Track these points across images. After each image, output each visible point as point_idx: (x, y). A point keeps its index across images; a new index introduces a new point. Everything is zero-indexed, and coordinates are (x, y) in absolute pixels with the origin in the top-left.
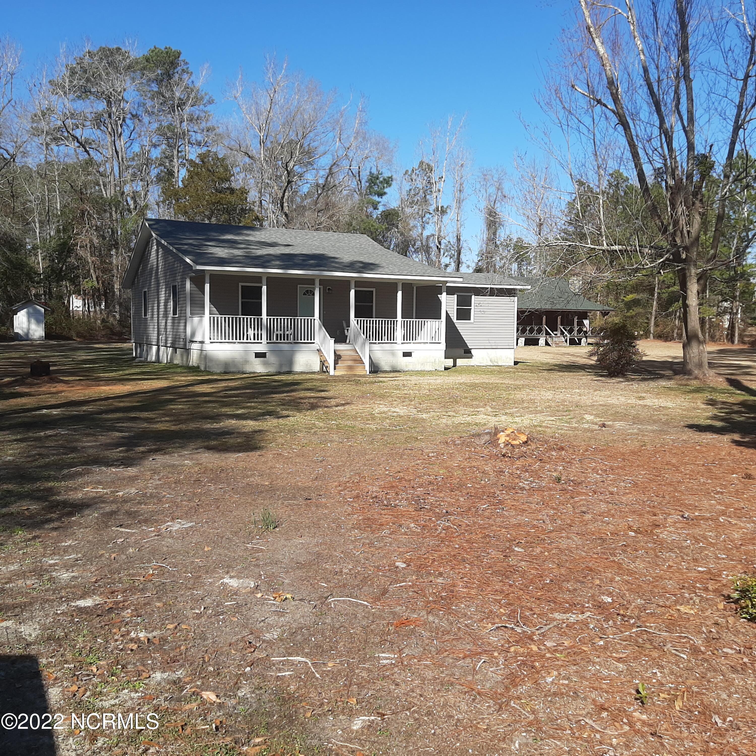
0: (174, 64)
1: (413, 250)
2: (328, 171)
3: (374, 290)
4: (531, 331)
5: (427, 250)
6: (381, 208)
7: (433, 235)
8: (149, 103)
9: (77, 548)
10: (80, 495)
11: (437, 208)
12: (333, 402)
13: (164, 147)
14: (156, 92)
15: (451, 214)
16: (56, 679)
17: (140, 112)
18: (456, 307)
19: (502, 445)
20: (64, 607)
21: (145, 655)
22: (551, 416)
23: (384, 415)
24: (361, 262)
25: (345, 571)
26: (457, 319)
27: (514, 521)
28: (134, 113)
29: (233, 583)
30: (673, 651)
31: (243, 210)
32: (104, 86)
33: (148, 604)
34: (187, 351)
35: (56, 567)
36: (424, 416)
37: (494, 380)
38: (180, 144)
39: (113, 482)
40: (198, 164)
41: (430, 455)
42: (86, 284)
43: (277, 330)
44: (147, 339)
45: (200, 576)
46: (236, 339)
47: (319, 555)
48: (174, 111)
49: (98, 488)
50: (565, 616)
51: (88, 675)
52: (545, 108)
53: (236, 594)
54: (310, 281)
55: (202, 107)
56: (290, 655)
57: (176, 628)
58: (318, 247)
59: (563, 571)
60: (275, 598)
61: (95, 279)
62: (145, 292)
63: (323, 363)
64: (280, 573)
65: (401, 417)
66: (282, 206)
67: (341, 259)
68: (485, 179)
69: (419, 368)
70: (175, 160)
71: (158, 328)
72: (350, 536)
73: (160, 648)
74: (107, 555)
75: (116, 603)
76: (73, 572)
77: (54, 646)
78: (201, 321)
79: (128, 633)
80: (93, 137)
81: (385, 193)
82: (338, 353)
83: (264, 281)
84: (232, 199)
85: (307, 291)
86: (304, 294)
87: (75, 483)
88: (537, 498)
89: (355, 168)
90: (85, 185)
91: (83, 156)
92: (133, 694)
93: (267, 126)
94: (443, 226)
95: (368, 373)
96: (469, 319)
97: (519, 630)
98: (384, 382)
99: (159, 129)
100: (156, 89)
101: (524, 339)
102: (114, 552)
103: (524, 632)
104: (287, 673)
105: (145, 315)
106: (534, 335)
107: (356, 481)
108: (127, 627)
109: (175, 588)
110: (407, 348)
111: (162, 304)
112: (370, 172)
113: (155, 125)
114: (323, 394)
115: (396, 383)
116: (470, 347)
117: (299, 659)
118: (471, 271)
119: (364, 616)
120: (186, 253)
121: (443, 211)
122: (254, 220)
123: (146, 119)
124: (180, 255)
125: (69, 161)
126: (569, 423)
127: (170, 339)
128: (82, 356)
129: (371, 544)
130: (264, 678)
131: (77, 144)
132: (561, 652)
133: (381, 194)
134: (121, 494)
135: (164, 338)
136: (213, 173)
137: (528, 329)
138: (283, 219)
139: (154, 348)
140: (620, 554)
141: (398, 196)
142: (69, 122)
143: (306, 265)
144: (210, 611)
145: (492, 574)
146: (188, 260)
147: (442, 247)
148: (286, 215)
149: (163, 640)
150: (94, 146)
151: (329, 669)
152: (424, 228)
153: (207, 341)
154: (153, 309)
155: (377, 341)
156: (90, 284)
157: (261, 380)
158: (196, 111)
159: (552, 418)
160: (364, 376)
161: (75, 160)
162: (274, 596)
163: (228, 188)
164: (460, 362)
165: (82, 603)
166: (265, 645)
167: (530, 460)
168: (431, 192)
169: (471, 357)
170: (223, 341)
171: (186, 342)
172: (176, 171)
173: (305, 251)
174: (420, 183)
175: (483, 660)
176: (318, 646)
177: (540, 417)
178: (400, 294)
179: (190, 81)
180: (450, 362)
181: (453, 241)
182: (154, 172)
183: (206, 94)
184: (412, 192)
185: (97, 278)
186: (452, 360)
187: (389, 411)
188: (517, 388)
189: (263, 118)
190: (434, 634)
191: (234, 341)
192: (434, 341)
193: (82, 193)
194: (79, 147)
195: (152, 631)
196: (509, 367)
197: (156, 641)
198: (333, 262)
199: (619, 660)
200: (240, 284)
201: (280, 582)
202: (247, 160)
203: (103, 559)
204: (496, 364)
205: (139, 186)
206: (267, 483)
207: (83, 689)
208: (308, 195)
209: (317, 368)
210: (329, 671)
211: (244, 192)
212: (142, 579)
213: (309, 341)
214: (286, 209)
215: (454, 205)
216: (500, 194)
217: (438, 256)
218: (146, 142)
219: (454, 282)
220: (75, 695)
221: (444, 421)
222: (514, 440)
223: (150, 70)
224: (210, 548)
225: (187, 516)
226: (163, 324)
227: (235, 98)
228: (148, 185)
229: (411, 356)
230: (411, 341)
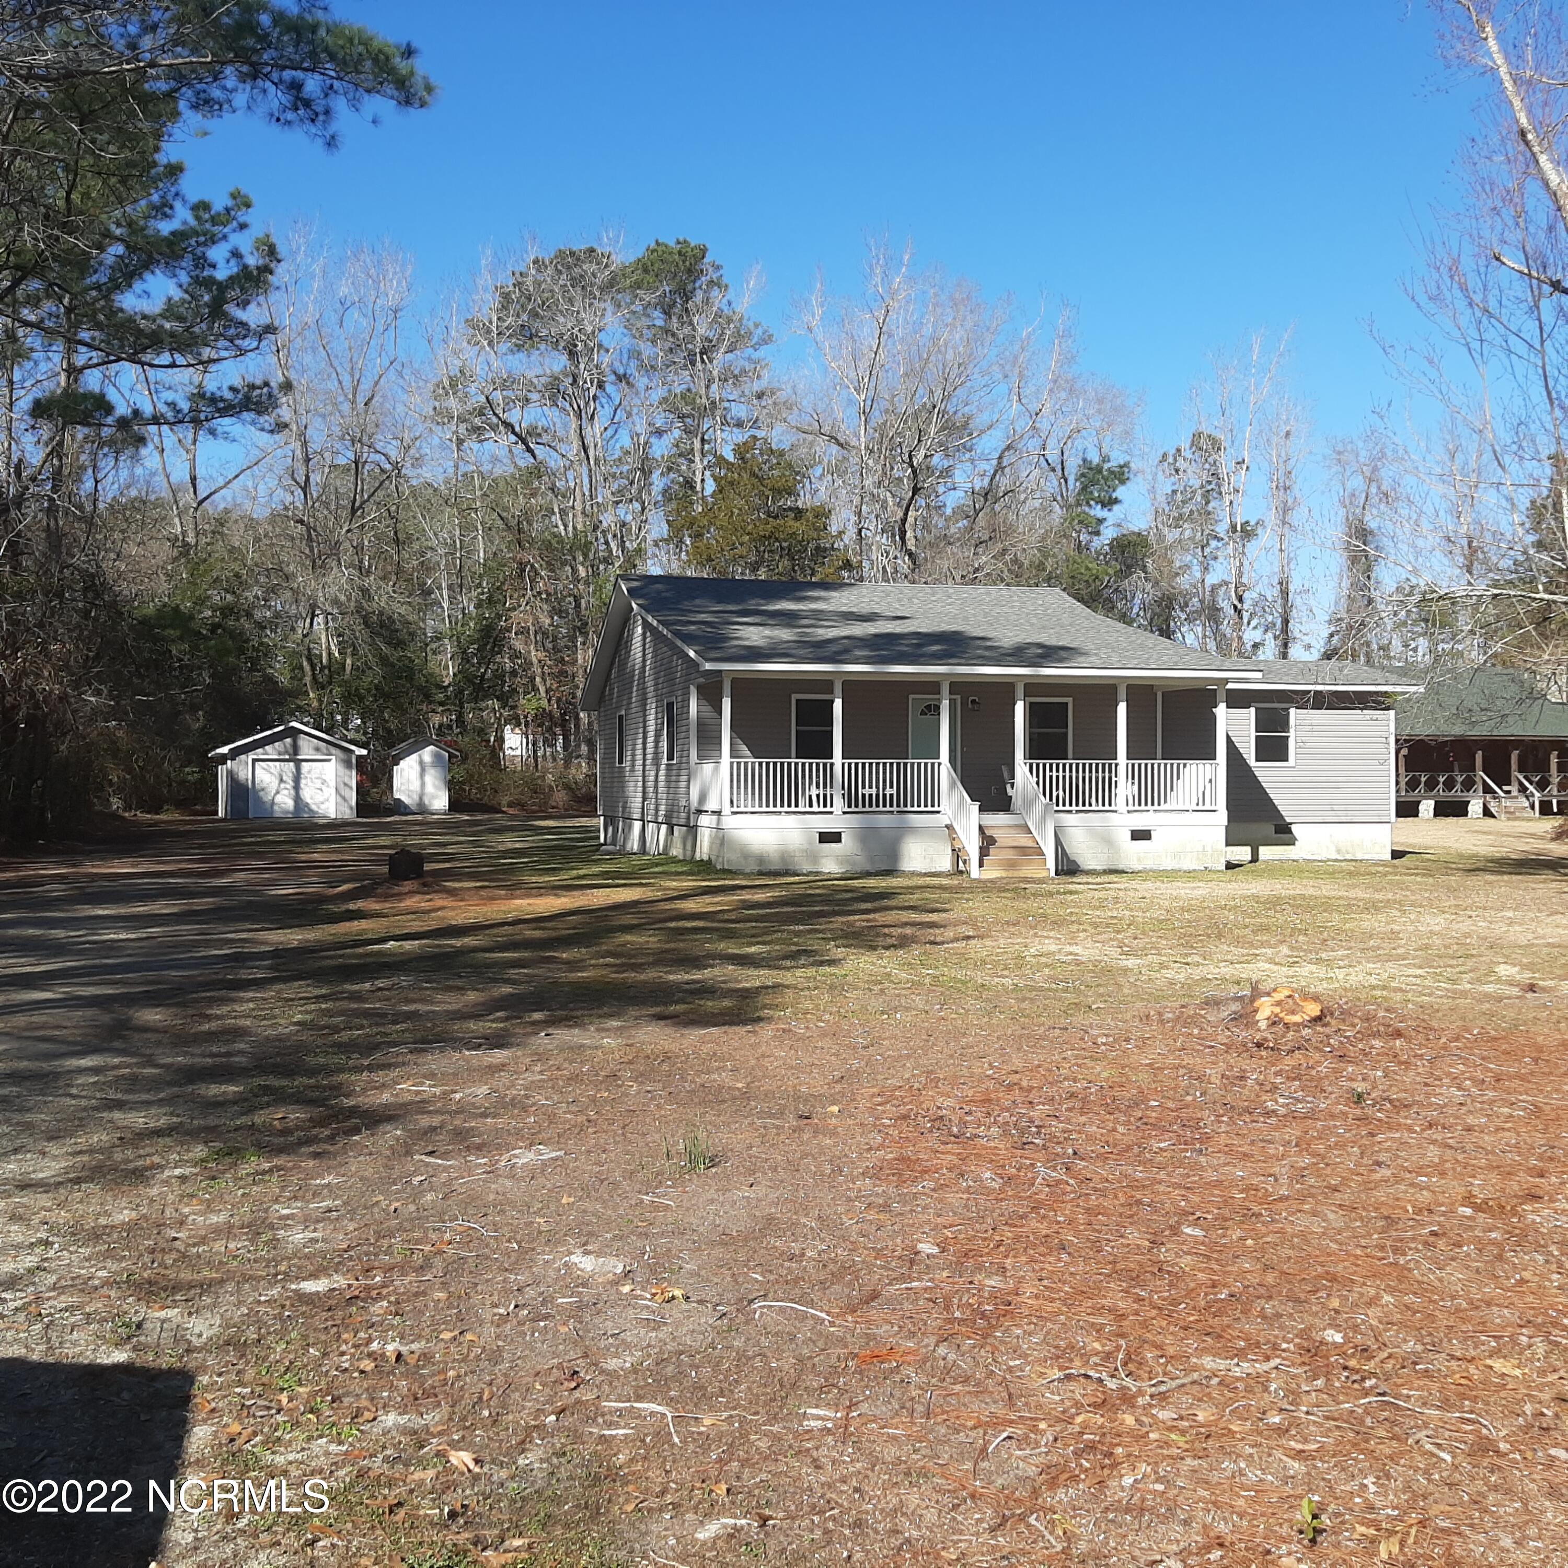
0: (694, 272)
1: (1184, 616)
2: (995, 462)
3: (1069, 700)
4: (1449, 784)
5: (1212, 613)
6: (1108, 533)
7: (1226, 583)
8: (647, 350)
9: (339, 1188)
10: (386, 1097)
11: (1233, 528)
12: (950, 934)
13: (677, 433)
14: (660, 327)
15: (1266, 538)
16: (213, 1410)
17: (632, 370)
18: (1253, 734)
19: (1263, 1025)
20: (275, 1292)
21: (382, 1382)
22: (1420, 967)
23: (1043, 960)
24: (1040, 645)
25: (809, 1253)
26: (1257, 760)
27: (1212, 1176)
28: (621, 371)
29: (585, 1263)
30: (1428, 1447)
31: (821, 552)
32: (565, 324)
33: (424, 1293)
34: (692, 830)
35: (289, 1222)
36: (1131, 963)
37: (1327, 889)
38: (706, 427)
39: (455, 1075)
40: (733, 464)
41: (1100, 1040)
42: (528, 705)
43: (863, 787)
44: (624, 807)
45: (533, 1249)
46: (782, 806)
47: (770, 1219)
48: (693, 364)
49: (422, 1084)
50: (1222, 1364)
51: (269, 1408)
52: (1431, 307)
53: (584, 1285)
54: (931, 686)
55: (750, 350)
56: (639, 1399)
57: (455, 1338)
58: (955, 617)
59: (1270, 1279)
60: (654, 1295)
61: (543, 694)
62: (621, 717)
63: (957, 854)
64: (681, 1251)
65: (1078, 963)
66: (903, 539)
67: (1000, 640)
68: (1339, 461)
69: (1168, 864)
70: (697, 459)
71: (644, 787)
72: (849, 1189)
73: (413, 1374)
74: (383, 1204)
75: (368, 1288)
76: (315, 1231)
77: (231, 1357)
78: (716, 770)
79: (369, 1341)
80: (542, 423)
81: (1116, 501)
82: (988, 832)
83: (838, 689)
84: (799, 527)
85: (928, 707)
86: (923, 713)
87: (387, 1075)
88: (1293, 1132)
89: (1053, 455)
90: (527, 515)
91: (525, 461)
92: (333, 1448)
93: (874, 378)
94: (1246, 563)
95: (1053, 873)
96: (1287, 760)
97: (1112, 1384)
98: (1076, 892)
99: (665, 400)
100: (660, 323)
101: (1432, 803)
102: (397, 1200)
103: (1122, 1388)
104: (621, 1432)
105: (621, 762)
106: (1457, 793)
107: (916, 1085)
108: (370, 1331)
109: (480, 1267)
110: (1141, 821)
111: (651, 739)
112: (1084, 460)
113: (658, 394)
114: (934, 917)
115: (1102, 894)
116: (1288, 820)
117: (654, 1407)
118: (1315, 655)
119: (810, 1339)
120: (689, 639)
121: (1247, 532)
122: (841, 568)
123: (641, 381)
124: (679, 643)
125: (498, 471)
126: (1454, 982)
127: (663, 807)
128: (510, 842)
129: (885, 1208)
130: (577, 1437)
131: (513, 438)
132: (1183, 1433)
133: (1109, 503)
134: (458, 1096)
135: (652, 807)
136: (761, 479)
137: (1442, 779)
138: (904, 564)
139: (637, 825)
140: (1418, 1251)
141: (1147, 505)
142: (498, 396)
143: (922, 656)
144: (526, 1312)
145: (1110, 1276)
146: (692, 654)
147: (1246, 607)
148: (910, 554)
149: (426, 1357)
150: (545, 438)
151: (702, 1429)
152: (1206, 569)
153: (727, 810)
154: (634, 750)
155: (1074, 808)
156: (534, 704)
157: (823, 887)
158: (738, 360)
159: (1419, 972)
160: (1041, 881)
161: (511, 469)
162: (654, 1291)
163: (790, 509)
164: (1265, 852)
165: (310, 1286)
166: (601, 1378)
167: (1317, 1056)
168: (1221, 493)
169: (1292, 842)
170: (757, 809)
171: (689, 813)
172: (698, 480)
173: (924, 627)
174: (1194, 477)
175: (1005, 1435)
176: (699, 1387)
177: (1391, 968)
178: (1122, 708)
179: (725, 301)
180: (1242, 853)
181: (1272, 593)
182: (658, 482)
183: (757, 326)
184: (1179, 497)
185: (547, 692)
186: (1248, 849)
187: (1060, 951)
188: (1373, 907)
189: (864, 365)
190: (934, 1381)
191: (778, 809)
192: (1200, 807)
193: (519, 531)
194: (516, 443)
195: (413, 1342)
196: (1377, 863)
197: (412, 1360)
198: (979, 648)
199: (1299, 1455)
200: (795, 697)
201: (676, 1267)
202: (835, 448)
203: (376, 1210)
204: (1349, 857)
205: (627, 512)
206: (740, 1085)
207: (250, 1430)
208: (959, 511)
209: (945, 863)
210: (700, 1433)
211: (822, 514)
212: (428, 1248)
213: (929, 809)
214: (911, 544)
215: (1271, 519)
216: (1373, 490)
217: (1238, 626)
218: (641, 427)
219: (1246, 681)
220: (232, 1440)
221: (1169, 974)
222: (1293, 1012)
223: (651, 288)
224: (572, 1199)
225: (558, 1141)
226: (652, 778)
227: (810, 329)
228: (643, 509)
229: (1149, 838)
230: (1149, 807)
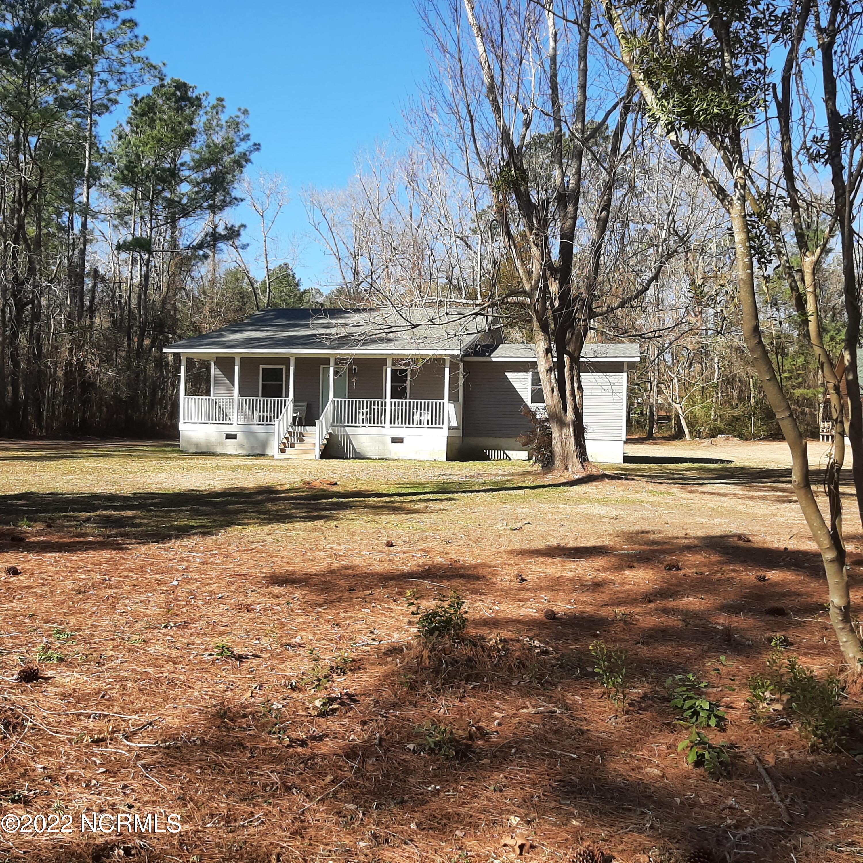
3: (408, 368)
18: (530, 387)
26: (532, 402)
69: (412, 457)
110: (398, 433)
155: (361, 425)
170: (196, 421)
192: (433, 426)
200: (261, 367)
229: (402, 442)
230: (404, 425)
